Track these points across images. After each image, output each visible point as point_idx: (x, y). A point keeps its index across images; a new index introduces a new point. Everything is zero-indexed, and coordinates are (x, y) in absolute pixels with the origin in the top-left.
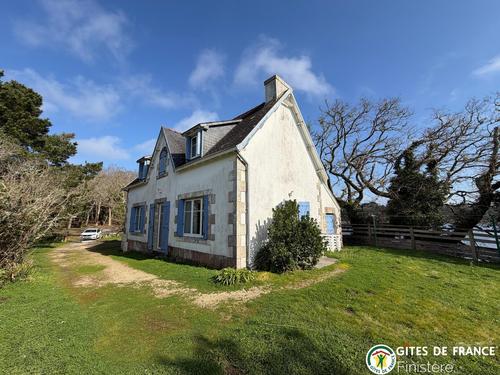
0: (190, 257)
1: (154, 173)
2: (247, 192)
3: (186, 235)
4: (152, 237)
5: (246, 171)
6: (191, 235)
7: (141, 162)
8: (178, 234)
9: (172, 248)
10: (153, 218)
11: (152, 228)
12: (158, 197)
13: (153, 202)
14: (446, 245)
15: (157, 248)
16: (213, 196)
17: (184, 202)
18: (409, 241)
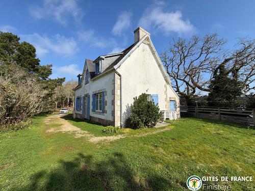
0: (97, 121)
1: (84, 82)
2: (121, 89)
3: (96, 111)
4: (84, 112)
5: (120, 79)
6: (99, 111)
7: (79, 76)
8: (93, 110)
9: (91, 117)
10: (84, 103)
11: (84, 107)
12: (86, 93)
13: (83, 96)
14: (238, 118)
15: (86, 117)
16: (106, 92)
17: (95, 95)
18: (217, 115)
